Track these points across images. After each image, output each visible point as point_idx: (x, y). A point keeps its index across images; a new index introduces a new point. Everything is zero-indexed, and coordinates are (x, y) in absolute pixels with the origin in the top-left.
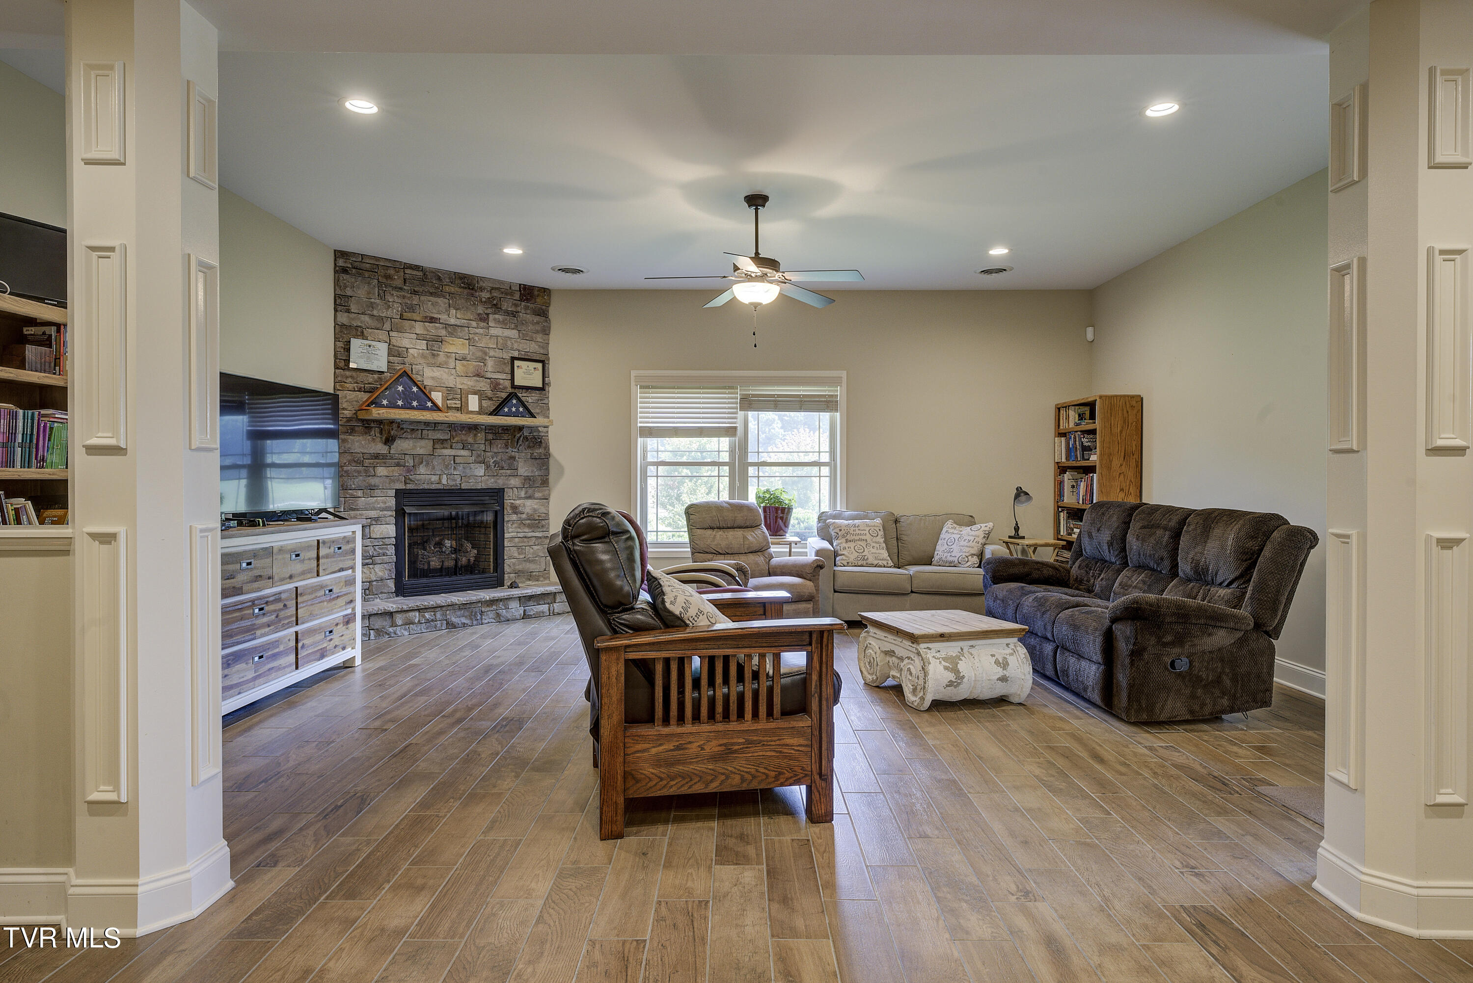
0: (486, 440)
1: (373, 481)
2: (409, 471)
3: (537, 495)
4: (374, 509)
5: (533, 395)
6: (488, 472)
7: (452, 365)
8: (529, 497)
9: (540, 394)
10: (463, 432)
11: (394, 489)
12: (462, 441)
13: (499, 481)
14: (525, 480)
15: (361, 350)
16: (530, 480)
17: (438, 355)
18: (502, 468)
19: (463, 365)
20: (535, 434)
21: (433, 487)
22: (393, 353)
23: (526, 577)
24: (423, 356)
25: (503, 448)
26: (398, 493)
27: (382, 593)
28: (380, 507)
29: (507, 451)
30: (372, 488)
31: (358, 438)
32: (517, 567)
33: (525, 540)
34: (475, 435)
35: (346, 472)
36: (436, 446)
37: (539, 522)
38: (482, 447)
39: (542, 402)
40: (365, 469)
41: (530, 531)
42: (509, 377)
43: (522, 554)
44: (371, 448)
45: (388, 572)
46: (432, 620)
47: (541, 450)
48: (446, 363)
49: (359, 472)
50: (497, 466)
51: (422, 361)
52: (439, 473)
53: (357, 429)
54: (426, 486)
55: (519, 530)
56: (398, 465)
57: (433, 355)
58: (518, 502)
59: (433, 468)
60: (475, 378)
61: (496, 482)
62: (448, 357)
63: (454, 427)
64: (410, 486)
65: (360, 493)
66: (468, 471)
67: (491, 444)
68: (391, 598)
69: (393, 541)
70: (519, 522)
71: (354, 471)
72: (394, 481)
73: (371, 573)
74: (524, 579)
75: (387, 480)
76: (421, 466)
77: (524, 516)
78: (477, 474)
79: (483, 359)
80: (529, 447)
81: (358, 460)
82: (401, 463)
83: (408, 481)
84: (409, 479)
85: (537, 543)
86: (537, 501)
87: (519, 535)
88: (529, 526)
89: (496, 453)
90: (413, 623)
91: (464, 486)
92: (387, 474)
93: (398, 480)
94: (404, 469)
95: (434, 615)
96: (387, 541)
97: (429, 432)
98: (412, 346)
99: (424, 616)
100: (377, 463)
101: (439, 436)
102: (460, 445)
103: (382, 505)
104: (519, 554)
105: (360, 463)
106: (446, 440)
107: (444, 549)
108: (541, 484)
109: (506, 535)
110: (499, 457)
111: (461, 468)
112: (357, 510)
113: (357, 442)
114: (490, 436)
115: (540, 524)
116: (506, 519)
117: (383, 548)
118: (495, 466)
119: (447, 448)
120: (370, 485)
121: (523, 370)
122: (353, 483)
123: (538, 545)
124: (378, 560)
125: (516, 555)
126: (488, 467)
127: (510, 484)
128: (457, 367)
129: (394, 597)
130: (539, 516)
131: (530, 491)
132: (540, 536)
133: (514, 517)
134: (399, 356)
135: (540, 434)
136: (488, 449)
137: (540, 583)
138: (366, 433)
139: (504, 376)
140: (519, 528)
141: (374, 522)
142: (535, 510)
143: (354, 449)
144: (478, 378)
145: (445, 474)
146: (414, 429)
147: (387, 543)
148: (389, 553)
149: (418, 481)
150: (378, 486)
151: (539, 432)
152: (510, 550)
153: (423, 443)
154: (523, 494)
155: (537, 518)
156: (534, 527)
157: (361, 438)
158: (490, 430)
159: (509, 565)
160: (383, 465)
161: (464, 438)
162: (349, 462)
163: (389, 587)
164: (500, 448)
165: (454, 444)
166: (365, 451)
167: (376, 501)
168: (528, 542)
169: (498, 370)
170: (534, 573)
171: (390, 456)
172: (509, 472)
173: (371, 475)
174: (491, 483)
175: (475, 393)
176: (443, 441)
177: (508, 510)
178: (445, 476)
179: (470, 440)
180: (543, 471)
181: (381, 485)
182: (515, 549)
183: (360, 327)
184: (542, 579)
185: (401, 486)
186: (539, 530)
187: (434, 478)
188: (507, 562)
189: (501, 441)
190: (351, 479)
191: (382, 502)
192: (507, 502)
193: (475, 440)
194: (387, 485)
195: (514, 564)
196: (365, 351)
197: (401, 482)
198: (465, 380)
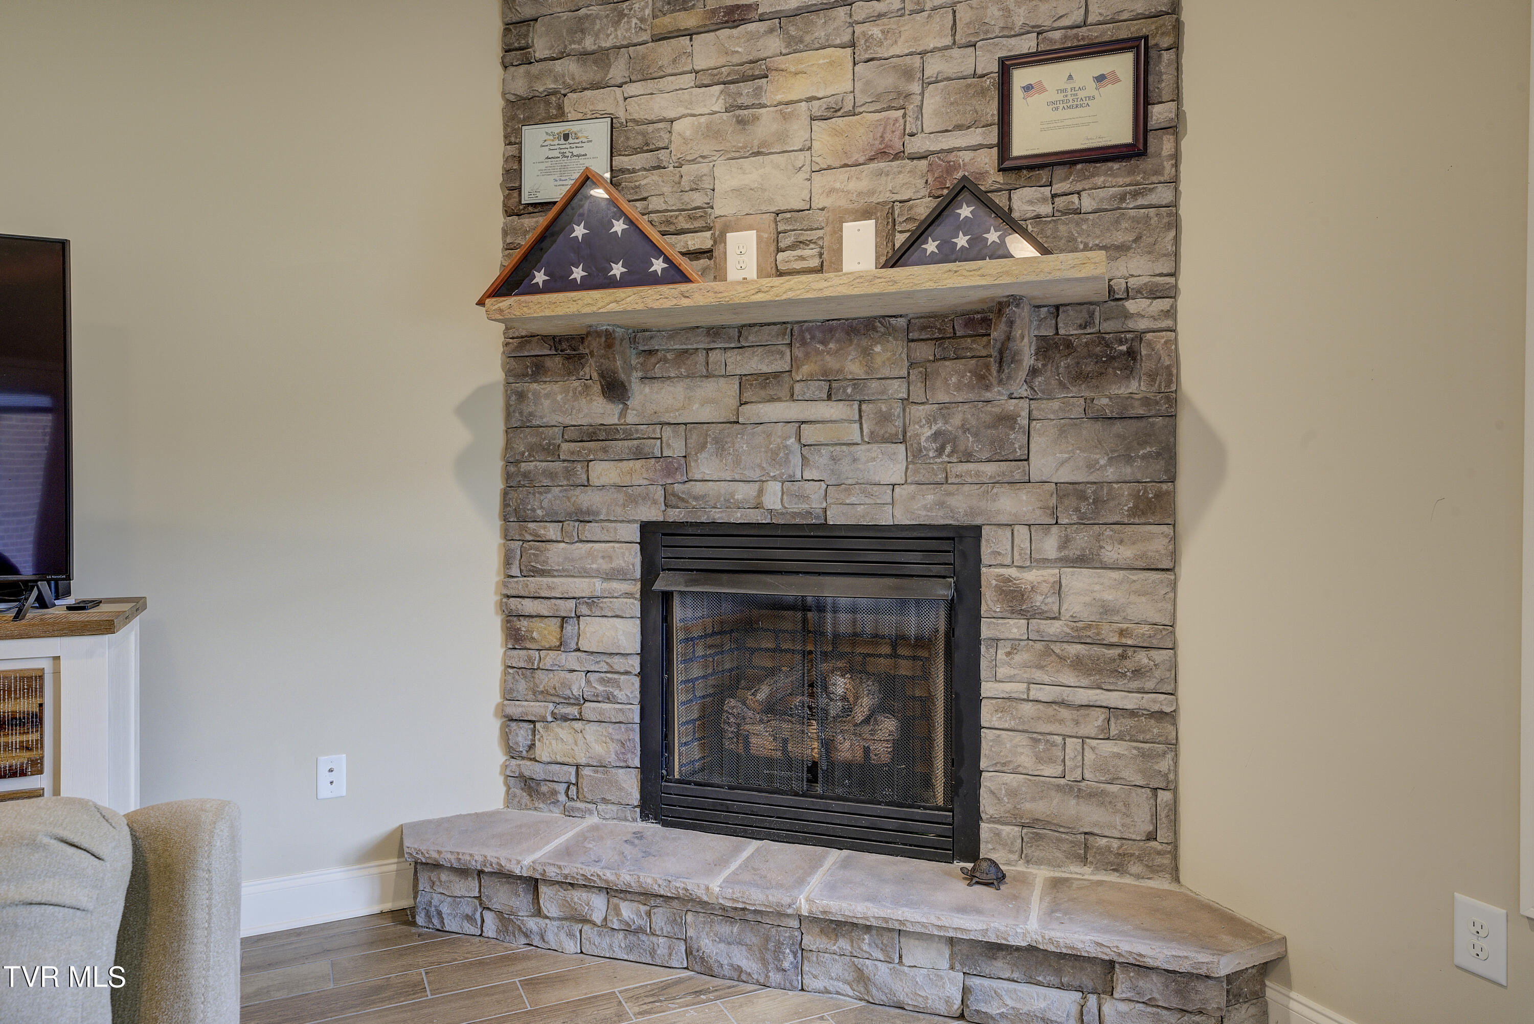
0: (912, 365)
1: (586, 499)
2: (670, 471)
3: (1112, 552)
4: (585, 574)
5: (1099, 180)
6: (916, 471)
7: (799, 137)
8: (1082, 561)
9: (1131, 173)
10: (832, 345)
11: (634, 521)
12: (825, 373)
13: (953, 502)
14: (1061, 497)
15: (546, 152)
16: (1082, 497)
17: (756, 118)
18: (968, 457)
19: (837, 133)
20: (1107, 326)
21: (738, 517)
22: (631, 143)
23: (1065, 847)
24: (712, 133)
25: (971, 387)
26: (647, 528)
27: (605, 801)
28: (598, 570)
29: (988, 395)
30: (583, 517)
31: (548, 388)
32: (1028, 806)
33: (1065, 713)
34: (866, 353)
35: (526, 475)
36: (747, 396)
37: (1123, 657)
38: (897, 389)
39: (1140, 201)
40: (566, 468)
41: (1085, 682)
42: (993, 136)
43: (1051, 761)
44: (579, 411)
45: (618, 747)
46: (639, 930)
47: (1136, 387)
48: (782, 137)
49: (552, 475)
50: (948, 449)
51: (706, 148)
52: (755, 474)
53: (549, 363)
54: (719, 516)
55: (1038, 675)
56: (639, 455)
57: (741, 122)
58: (1032, 576)
59: (737, 462)
60: (873, 166)
61: (942, 504)
62: (785, 117)
63: (801, 332)
64: (675, 515)
65: (552, 531)
66: (845, 467)
67: (926, 377)
68: (626, 820)
69: (635, 664)
70: (1039, 646)
71: (544, 471)
72: (633, 500)
73: (576, 744)
74: (1059, 854)
75: (621, 497)
76: (703, 456)
77: (1054, 628)
78: (877, 479)
79: (899, 94)
80: (1080, 377)
81: (549, 444)
82: (646, 450)
83: (673, 500)
84: (674, 495)
85: (1114, 732)
86: (1115, 575)
87: (1035, 693)
88: (1078, 664)
89: (944, 406)
90: (585, 921)
91: (836, 517)
92: (618, 481)
93: (645, 498)
94: (658, 467)
95: (649, 914)
96: (619, 663)
97: (729, 354)
98: (682, 111)
99: (618, 913)
100: (590, 451)
101: (756, 363)
102: (818, 389)
103: (605, 565)
104: (1039, 760)
105: (552, 451)
106: (777, 375)
107: (823, 701)
108: (1133, 512)
109: (987, 688)
110: (957, 420)
111: (821, 459)
112: (543, 573)
113: (547, 396)
114: (925, 351)
115: (1127, 663)
116: (986, 631)
117: (609, 681)
118: (940, 451)
119: (779, 400)
120: (579, 511)
121: (1051, 95)
122: (540, 504)
123: (1120, 737)
124: (590, 709)
125: (1026, 760)
126: (915, 455)
127: (998, 512)
128: (816, 145)
129: (634, 820)
130: (1122, 633)
131: (1082, 540)
132: (1130, 706)
133: (1015, 628)
134: (647, 148)
135: (1131, 325)
136: (918, 393)
137: (1128, 880)
138: (570, 373)
139: (975, 136)
140: (1040, 667)
141: (584, 610)
142: (1106, 610)
143: (541, 418)
144: (882, 165)
145: (774, 478)
146: (686, 351)
147: (617, 668)
148: (620, 695)
149: (696, 498)
150: (597, 513)
151: (1127, 315)
152: (998, 740)
153: (709, 388)
154: (1050, 546)
155: (1115, 639)
156: (1100, 672)
157: (556, 387)
158: (923, 328)
159: (992, 792)
160: (601, 455)
161: (831, 362)
162: (532, 448)
163: (621, 789)
164: (958, 388)
165: (797, 387)
166: (568, 421)
167: (589, 553)
168: (1077, 723)
169: (957, 120)
170: (1103, 842)
171: (625, 431)
172: (990, 469)
173: (578, 482)
174: (925, 507)
175: (865, 214)
176: (766, 379)
177: (990, 603)
178: (777, 486)
179: (854, 367)
180: (1138, 463)
181: (604, 511)
182: (1020, 739)
183: (554, 93)
184: (1135, 868)
185: (653, 514)
186: (1121, 683)
187: (744, 492)
188: (989, 782)
189: (960, 365)
190: (534, 494)
191: (603, 557)
192: (989, 576)
193: (870, 369)
194: (619, 510)
195: (1013, 793)
196: (556, 153)
197: (655, 502)
198: (839, 179)
